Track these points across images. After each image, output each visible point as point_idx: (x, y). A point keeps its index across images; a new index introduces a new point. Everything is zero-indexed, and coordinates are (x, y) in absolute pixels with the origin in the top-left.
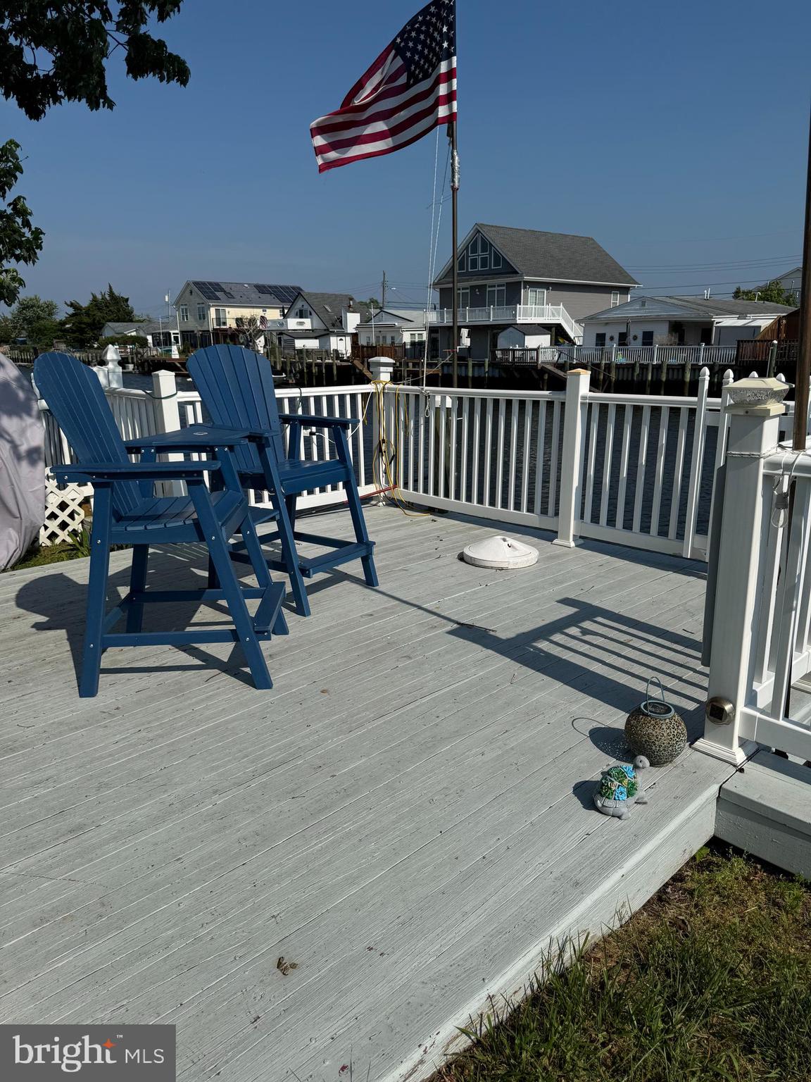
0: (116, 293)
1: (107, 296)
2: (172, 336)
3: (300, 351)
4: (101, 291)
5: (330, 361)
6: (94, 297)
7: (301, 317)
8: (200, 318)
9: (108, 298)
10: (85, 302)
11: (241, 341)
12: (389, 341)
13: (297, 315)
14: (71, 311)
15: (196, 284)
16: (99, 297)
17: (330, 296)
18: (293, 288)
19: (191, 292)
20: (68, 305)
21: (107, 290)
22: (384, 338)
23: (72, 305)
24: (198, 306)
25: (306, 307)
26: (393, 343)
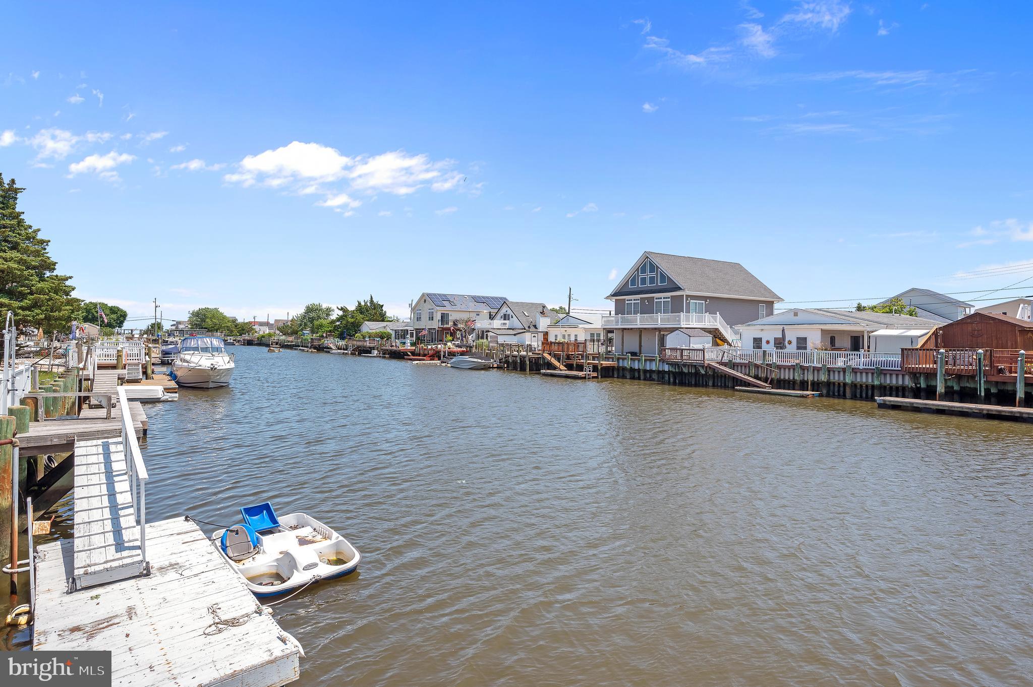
0: (375, 300)
1: (368, 303)
2: (409, 332)
3: (502, 345)
4: (364, 298)
5: (525, 353)
6: (359, 303)
7: (505, 319)
8: (429, 320)
9: (369, 305)
10: (352, 307)
11: (458, 337)
12: (573, 339)
13: (502, 318)
14: (341, 313)
15: (428, 295)
16: (363, 304)
17: (527, 304)
18: (501, 298)
19: (425, 301)
20: (339, 309)
21: (369, 299)
22: (569, 335)
23: (342, 309)
24: (429, 311)
25: (509, 312)
26: (576, 340)
